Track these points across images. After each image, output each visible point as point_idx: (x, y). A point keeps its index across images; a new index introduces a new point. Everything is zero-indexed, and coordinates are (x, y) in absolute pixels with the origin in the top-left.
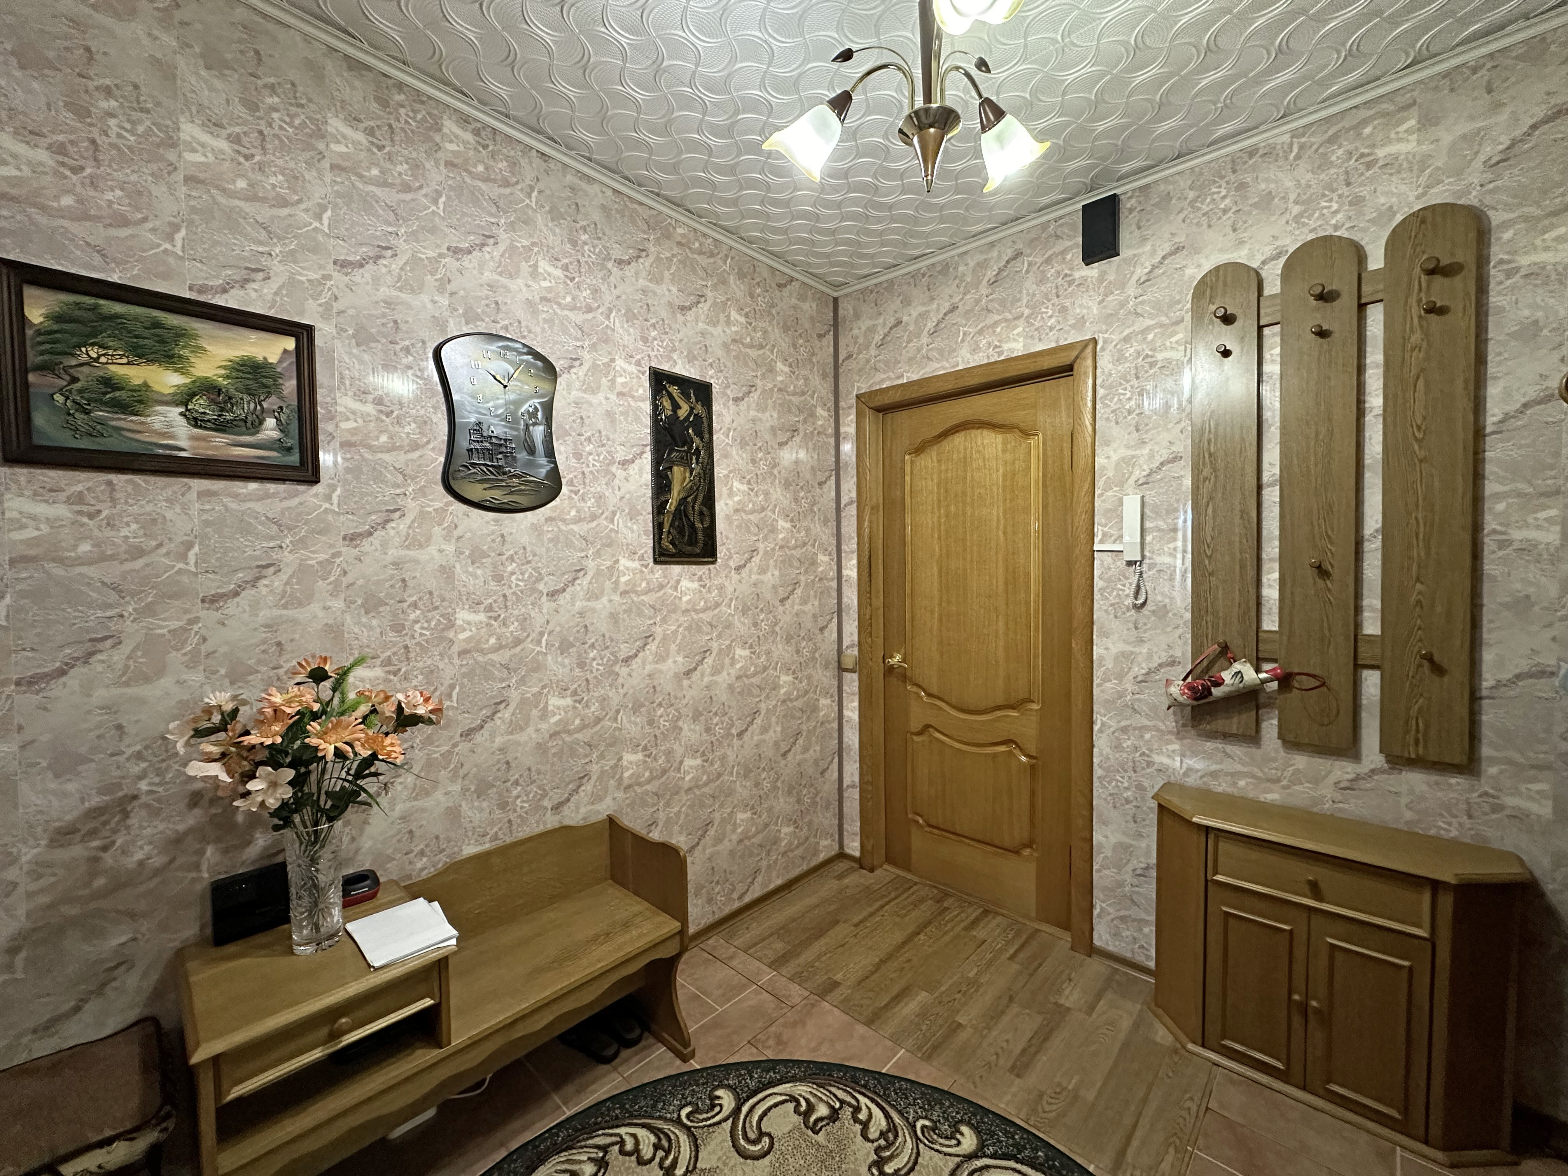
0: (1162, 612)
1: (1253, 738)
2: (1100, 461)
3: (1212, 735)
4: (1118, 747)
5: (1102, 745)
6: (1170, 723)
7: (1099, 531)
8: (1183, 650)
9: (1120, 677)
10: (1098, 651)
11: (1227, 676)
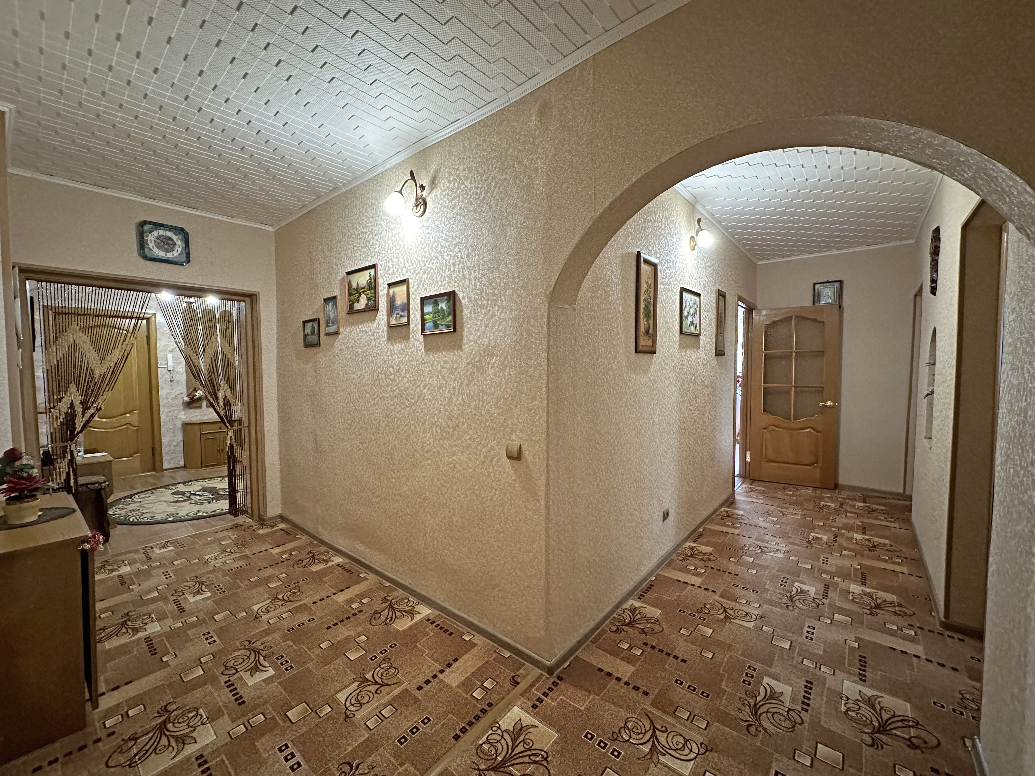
0: (178, 382)
1: (200, 407)
2: (158, 345)
3: (191, 408)
4: (168, 416)
5: (163, 417)
6: (182, 407)
7: (159, 362)
8: (184, 390)
9: (167, 398)
10: (160, 393)
11: (197, 394)
